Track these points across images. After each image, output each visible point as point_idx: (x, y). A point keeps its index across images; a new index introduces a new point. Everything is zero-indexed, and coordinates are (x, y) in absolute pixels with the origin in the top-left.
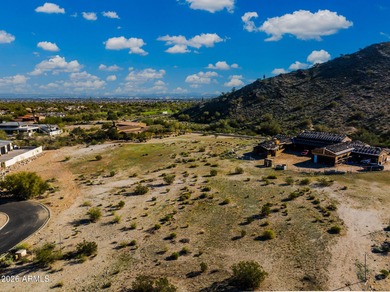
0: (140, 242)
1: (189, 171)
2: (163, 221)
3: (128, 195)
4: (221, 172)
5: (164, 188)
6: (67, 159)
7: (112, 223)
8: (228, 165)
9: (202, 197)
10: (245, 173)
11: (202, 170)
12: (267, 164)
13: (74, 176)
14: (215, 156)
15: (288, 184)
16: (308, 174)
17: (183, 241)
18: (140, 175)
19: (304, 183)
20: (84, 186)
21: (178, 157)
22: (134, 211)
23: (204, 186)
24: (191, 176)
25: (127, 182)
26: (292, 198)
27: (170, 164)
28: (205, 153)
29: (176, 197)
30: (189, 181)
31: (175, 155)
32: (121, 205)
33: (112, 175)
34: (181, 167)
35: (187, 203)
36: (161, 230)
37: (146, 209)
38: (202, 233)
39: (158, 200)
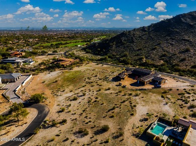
0: (78, 118)
1: (91, 88)
2: (84, 111)
3: (71, 100)
4: (102, 88)
5: (83, 97)
6: (44, 82)
7: (68, 112)
9: (95, 101)
10: (111, 89)
11: (96, 87)
12: (120, 85)
13: (50, 91)
14: (101, 79)
15: (125, 95)
16: (133, 90)
17: (90, 118)
18: (74, 91)
19: (131, 94)
20: (55, 96)
21: (87, 80)
22: (74, 107)
23: (96, 96)
24: (92, 91)
25: (70, 94)
26: (124, 102)
27: (84, 84)
28: (97, 77)
29: (87, 102)
30: (92, 93)
31: (85, 79)
32: (70, 105)
33: (64, 91)
34: (88, 86)
35: (90, 104)
36: (83, 114)
37: (78, 106)
38: (95, 115)
39: (81, 103)
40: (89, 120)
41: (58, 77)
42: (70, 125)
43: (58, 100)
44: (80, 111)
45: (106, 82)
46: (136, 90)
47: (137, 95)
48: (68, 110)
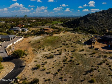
1: (67, 49)
2: (59, 70)
3: (48, 58)
4: (77, 50)
5: (59, 56)
6: (30, 42)
8: (79, 47)
9: (71, 61)
10: (85, 51)
11: (71, 49)
12: (92, 47)
13: (33, 49)
14: (75, 42)
15: (100, 57)
16: (107, 53)
18: (51, 50)
19: (105, 57)
20: (35, 53)
21: (63, 42)
22: (50, 65)
23: (71, 56)
24: (67, 51)
25: (48, 53)
26: (101, 64)
27: (60, 45)
28: (71, 41)
29: (62, 60)
30: (67, 53)
31: (62, 42)
32: (46, 62)
33: (43, 49)
34: (64, 47)
35: (66, 63)
36: (58, 74)
37: (53, 65)
38: (71, 77)
39: (57, 61)
41: (42, 39)
43: (37, 57)
45: (79, 45)
48: (43, 68)
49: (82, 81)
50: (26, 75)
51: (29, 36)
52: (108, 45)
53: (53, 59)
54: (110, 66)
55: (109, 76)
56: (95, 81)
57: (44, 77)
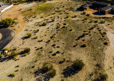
0: (44, 47)
1: (60, 16)
2: (52, 37)
3: (40, 26)
4: (70, 16)
5: (52, 23)
6: (21, 10)
7: (35, 38)
8: (72, 13)
9: (64, 27)
10: (77, 17)
11: (64, 15)
12: (84, 13)
13: (23, 17)
14: (68, 9)
15: (91, 22)
16: (97, 18)
17: (58, 47)
18: (44, 17)
19: (96, 22)
20: (26, 21)
21: (56, 9)
22: (42, 33)
23: (64, 22)
24: (60, 18)
25: (40, 20)
26: (92, 28)
27: (53, 12)
28: (65, 8)
29: (55, 27)
30: (60, 20)
31: (55, 8)
32: (38, 30)
33: (35, 17)
34: (57, 14)
35: (59, 30)
36: (51, 42)
37: (46, 32)
38: (64, 44)
39: (50, 28)
40: (58, 50)
41: (34, 7)
42: (33, 57)
43: (28, 25)
44: (48, 38)
45: (72, 11)
46: (100, 18)
47: (102, 23)
48: (35, 36)
49: (74, 46)
50: (15, 46)
51: (19, 3)
52: (99, 11)
53: (46, 26)
54: (100, 31)
55: (100, 39)
56: (87, 45)
57: (35, 46)
